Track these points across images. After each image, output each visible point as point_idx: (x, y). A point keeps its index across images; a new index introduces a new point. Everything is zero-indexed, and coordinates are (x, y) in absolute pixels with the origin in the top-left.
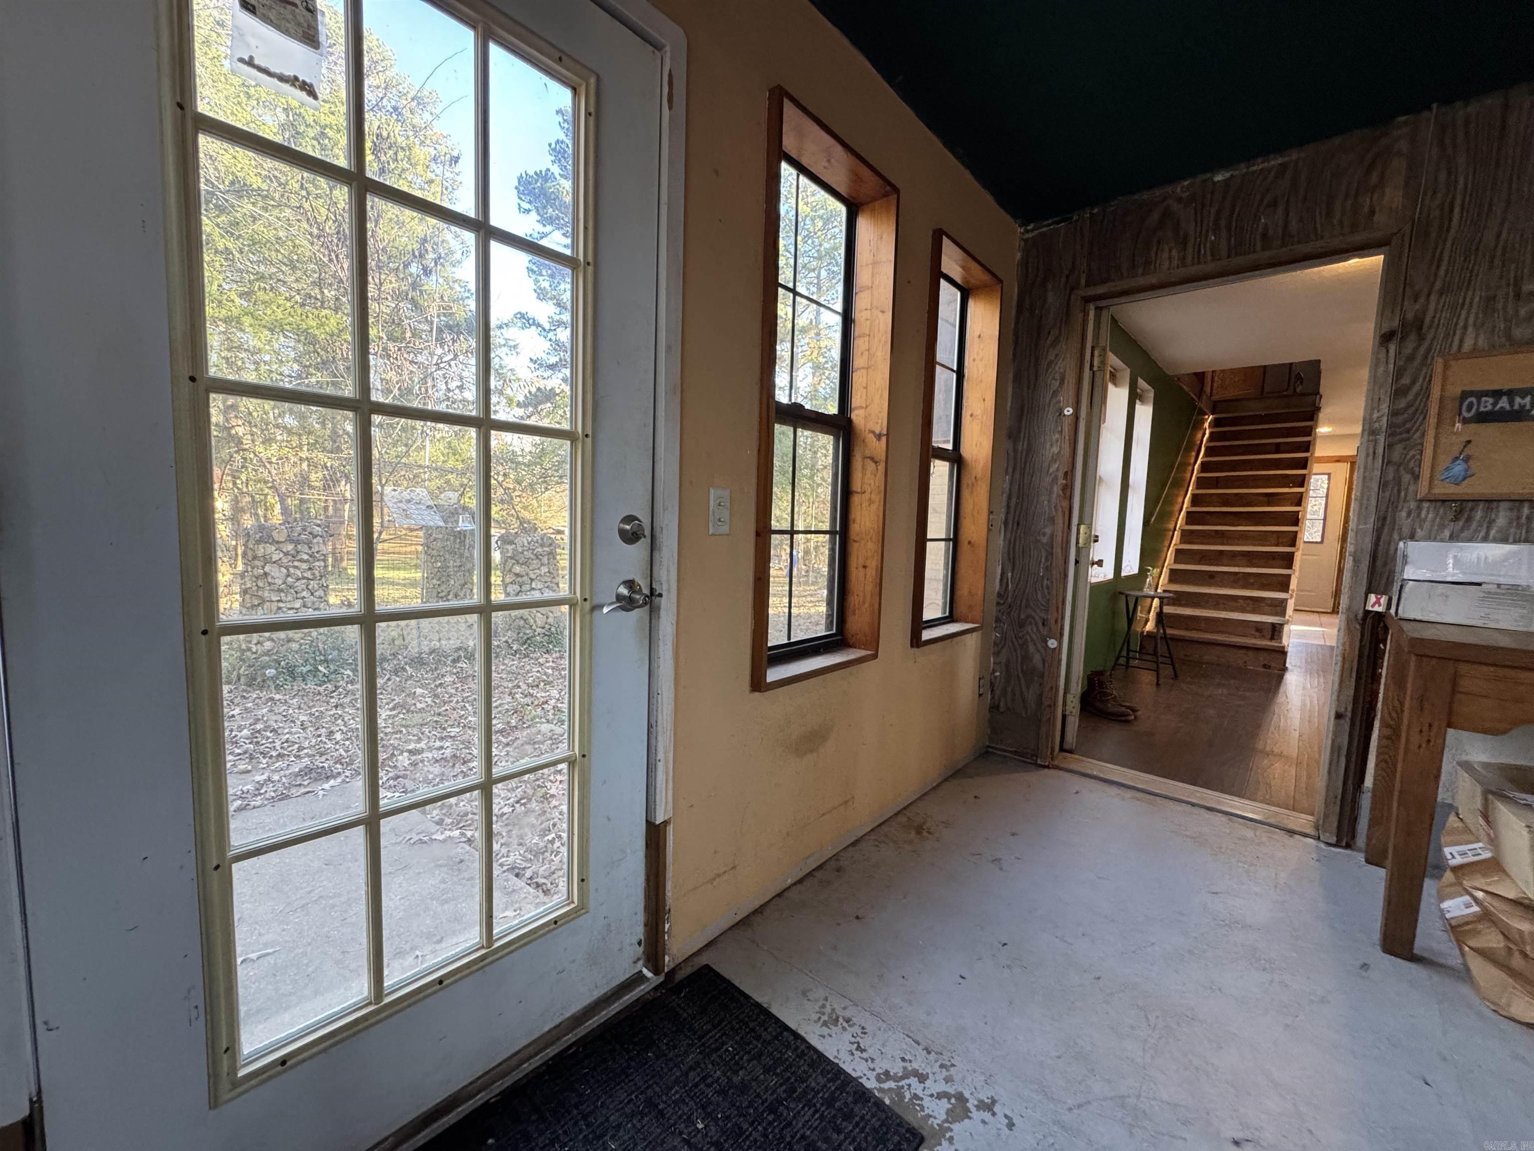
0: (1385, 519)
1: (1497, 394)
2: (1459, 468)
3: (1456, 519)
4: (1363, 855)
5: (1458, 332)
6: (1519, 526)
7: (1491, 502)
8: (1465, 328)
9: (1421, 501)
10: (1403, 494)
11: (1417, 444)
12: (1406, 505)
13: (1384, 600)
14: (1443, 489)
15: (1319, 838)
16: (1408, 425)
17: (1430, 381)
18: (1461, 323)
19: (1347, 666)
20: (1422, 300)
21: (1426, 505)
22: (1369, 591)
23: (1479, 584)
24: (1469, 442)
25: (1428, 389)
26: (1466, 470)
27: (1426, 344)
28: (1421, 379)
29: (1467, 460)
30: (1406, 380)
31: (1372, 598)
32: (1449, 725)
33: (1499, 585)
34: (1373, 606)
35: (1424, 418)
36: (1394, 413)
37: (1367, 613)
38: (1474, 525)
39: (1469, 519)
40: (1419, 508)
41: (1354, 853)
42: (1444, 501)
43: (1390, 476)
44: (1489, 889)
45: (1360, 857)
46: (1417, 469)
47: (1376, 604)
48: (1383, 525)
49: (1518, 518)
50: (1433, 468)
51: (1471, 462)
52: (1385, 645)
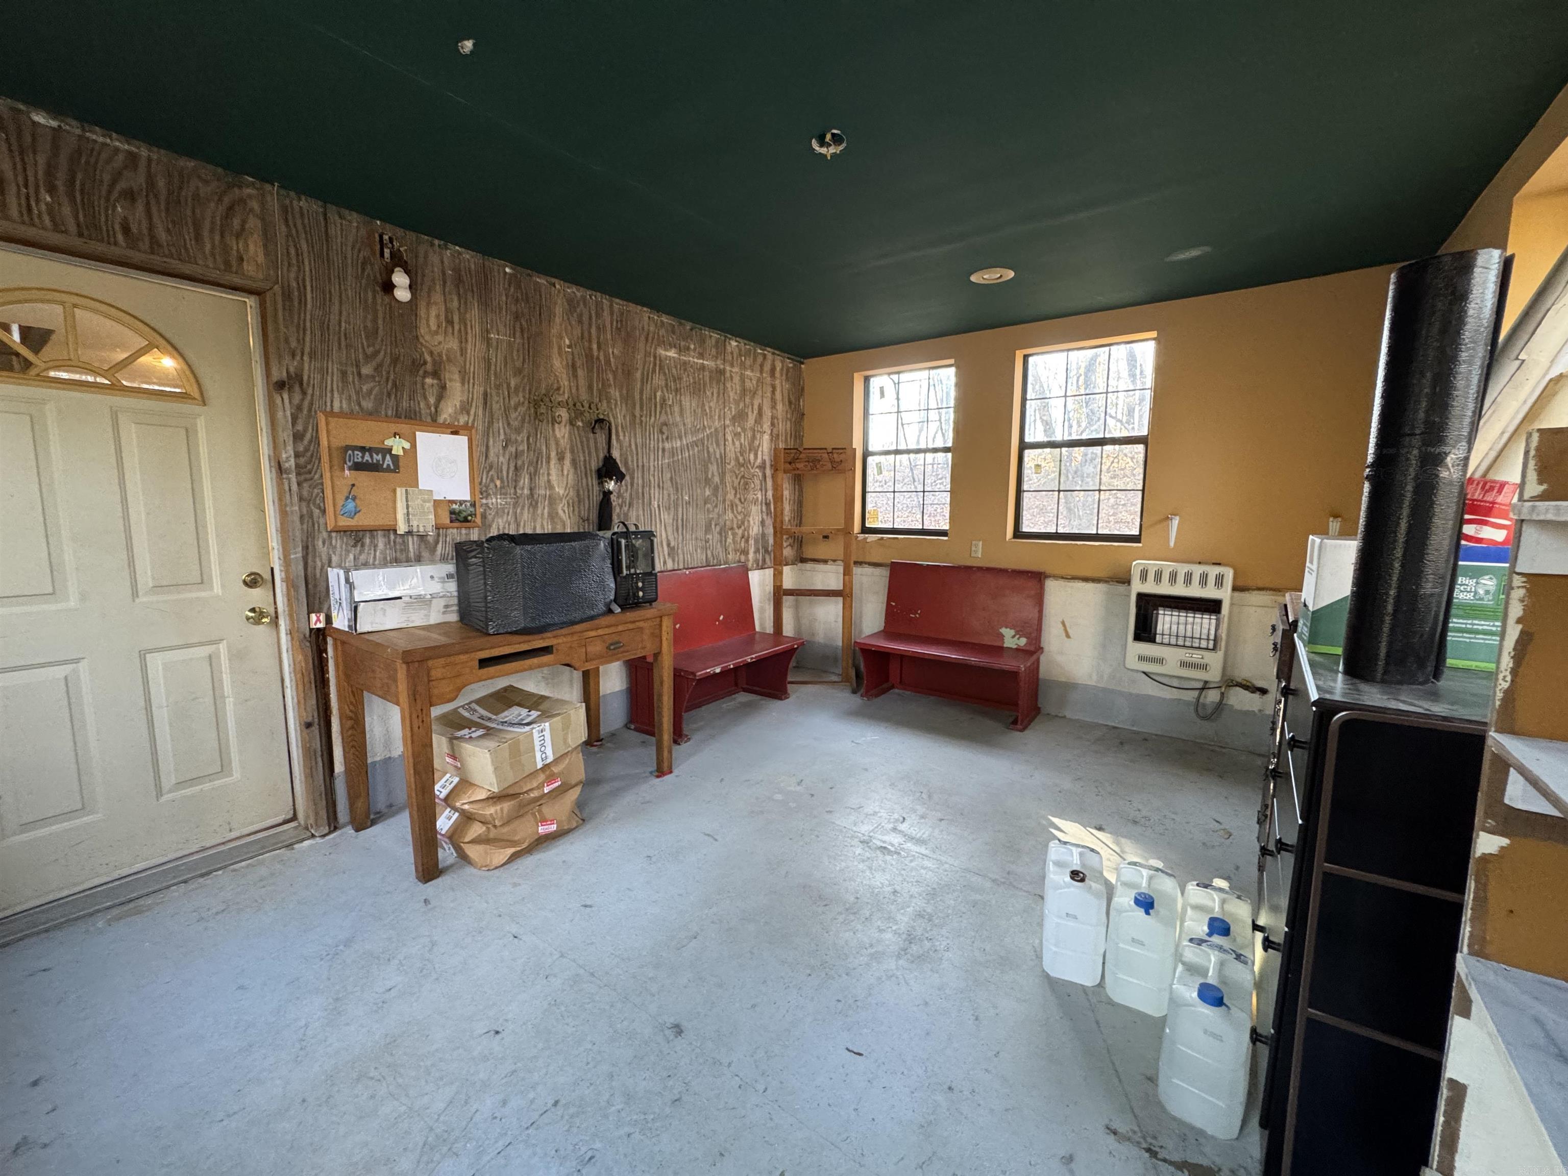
0: (307, 547)
1: (363, 449)
2: (351, 505)
3: (355, 546)
4: (350, 827)
5: (329, 395)
6: (391, 549)
7: (372, 531)
8: (332, 391)
9: (331, 532)
10: (316, 526)
11: (317, 485)
12: (320, 535)
13: (322, 617)
14: (344, 522)
15: (313, 836)
16: (309, 467)
17: (317, 431)
18: (329, 388)
19: (306, 679)
20: (298, 358)
21: (334, 534)
22: (309, 614)
23: (400, 598)
24: (353, 485)
25: (317, 438)
26: (356, 507)
27: (309, 397)
28: (310, 428)
29: (354, 499)
30: (300, 427)
31: (313, 617)
32: (431, 706)
33: (411, 597)
34: (316, 624)
35: (319, 462)
36: (297, 455)
37: (311, 630)
38: (366, 548)
39: (363, 546)
40: (330, 537)
41: (344, 830)
42: (345, 531)
43: (305, 511)
44: (471, 800)
45: (349, 830)
46: (322, 505)
47: (317, 621)
48: (307, 554)
49: (389, 543)
50: (334, 505)
51: (357, 501)
52: (327, 654)
